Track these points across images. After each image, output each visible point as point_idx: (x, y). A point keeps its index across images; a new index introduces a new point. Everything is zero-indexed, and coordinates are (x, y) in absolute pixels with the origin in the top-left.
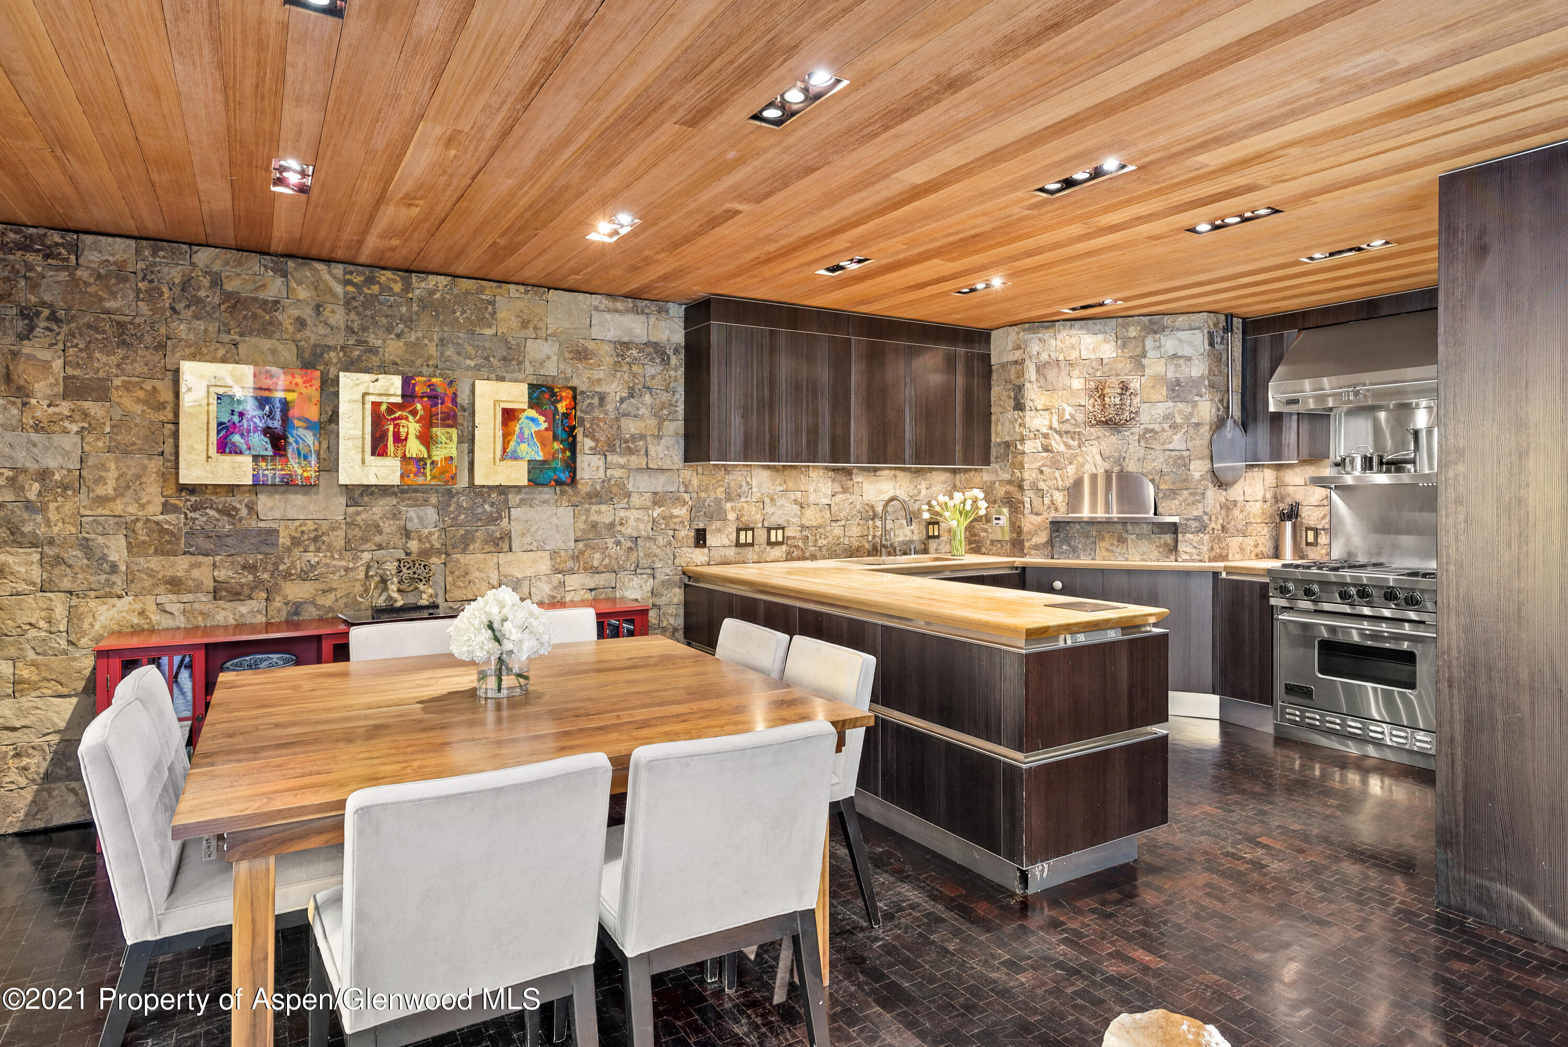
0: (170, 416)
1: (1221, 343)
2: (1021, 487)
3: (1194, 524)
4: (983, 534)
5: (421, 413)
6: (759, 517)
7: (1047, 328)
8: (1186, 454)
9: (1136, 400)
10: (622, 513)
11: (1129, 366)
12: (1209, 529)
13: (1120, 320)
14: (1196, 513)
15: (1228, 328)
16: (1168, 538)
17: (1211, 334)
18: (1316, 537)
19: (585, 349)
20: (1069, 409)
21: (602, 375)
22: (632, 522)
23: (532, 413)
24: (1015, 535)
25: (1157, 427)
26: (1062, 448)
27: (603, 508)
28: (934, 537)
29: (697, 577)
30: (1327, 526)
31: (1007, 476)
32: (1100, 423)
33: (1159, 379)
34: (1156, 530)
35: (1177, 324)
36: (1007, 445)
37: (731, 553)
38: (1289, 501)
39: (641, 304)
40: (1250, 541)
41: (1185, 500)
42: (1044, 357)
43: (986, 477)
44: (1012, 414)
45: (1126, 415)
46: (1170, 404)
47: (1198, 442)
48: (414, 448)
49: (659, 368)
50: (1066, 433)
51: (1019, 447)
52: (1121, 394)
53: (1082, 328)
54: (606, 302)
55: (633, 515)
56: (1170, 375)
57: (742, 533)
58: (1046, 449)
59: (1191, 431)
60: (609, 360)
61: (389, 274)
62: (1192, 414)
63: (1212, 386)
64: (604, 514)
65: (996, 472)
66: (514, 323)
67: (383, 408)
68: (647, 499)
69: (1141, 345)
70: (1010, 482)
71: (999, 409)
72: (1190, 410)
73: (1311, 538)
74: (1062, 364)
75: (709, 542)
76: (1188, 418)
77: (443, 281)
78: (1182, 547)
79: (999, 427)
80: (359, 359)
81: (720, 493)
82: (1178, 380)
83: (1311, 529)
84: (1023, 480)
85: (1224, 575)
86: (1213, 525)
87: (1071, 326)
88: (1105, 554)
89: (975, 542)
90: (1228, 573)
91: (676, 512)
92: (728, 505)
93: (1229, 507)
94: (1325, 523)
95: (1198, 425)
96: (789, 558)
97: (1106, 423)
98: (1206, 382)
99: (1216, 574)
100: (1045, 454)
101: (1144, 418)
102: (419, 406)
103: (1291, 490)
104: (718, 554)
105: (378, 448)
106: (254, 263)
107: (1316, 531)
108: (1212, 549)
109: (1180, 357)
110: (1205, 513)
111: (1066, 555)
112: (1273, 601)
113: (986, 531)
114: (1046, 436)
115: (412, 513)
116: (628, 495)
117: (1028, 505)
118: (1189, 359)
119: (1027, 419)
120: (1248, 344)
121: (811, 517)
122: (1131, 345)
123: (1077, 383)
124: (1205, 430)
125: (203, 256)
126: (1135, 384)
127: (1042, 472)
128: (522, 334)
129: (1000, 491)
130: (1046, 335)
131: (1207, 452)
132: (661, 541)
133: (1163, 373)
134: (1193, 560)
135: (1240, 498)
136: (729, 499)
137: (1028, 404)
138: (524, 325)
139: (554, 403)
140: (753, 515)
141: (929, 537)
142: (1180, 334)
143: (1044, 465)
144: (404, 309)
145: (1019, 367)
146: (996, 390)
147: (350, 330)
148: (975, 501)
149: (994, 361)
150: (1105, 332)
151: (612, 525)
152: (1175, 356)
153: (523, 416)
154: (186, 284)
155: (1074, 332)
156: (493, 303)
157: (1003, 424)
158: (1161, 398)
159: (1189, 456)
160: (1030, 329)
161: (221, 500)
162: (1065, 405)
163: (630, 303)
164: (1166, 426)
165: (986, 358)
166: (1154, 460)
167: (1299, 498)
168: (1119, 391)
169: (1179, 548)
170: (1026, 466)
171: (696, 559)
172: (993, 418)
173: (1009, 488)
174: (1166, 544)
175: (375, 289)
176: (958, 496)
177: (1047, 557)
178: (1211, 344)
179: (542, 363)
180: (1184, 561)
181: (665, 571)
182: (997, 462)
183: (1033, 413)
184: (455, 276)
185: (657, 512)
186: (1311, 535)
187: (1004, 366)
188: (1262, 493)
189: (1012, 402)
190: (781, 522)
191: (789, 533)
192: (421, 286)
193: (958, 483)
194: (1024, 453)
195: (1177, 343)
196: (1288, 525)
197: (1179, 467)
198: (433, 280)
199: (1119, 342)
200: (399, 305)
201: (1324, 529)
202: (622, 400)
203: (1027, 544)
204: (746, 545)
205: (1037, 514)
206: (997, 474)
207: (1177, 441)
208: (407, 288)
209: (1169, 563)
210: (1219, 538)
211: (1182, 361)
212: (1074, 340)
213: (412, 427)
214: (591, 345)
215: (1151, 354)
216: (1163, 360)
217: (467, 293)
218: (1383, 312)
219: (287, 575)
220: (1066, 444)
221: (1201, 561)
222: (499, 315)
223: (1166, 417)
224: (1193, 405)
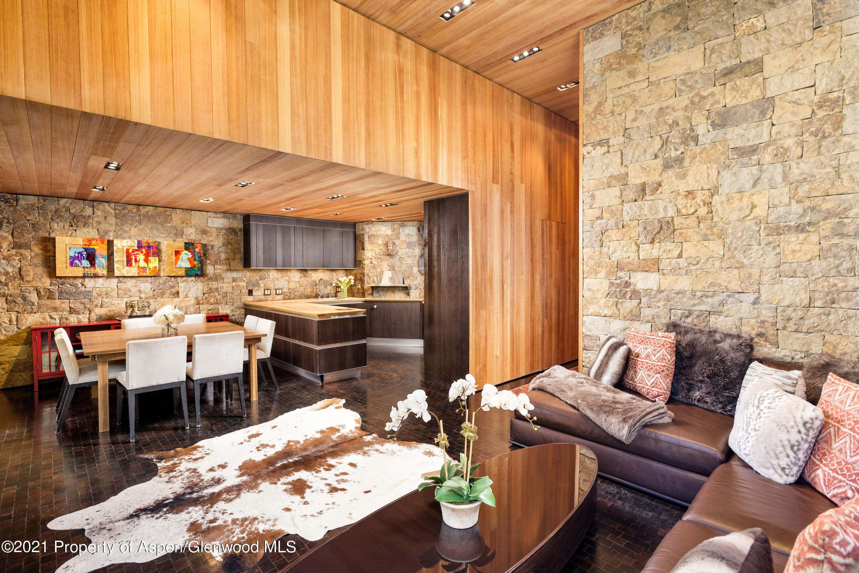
0: (52, 254)
1: (422, 231)
2: (364, 275)
3: (415, 287)
5: (144, 252)
6: (272, 286)
7: (371, 224)
8: (412, 265)
9: (398, 248)
10: (221, 285)
11: (395, 237)
13: (392, 222)
14: (415, 283)
16: (407, 291)
17: (419, 228)
19: (206, 230)
20: (378, 250)
21: (212, 239)
22: (225, 288)
23: (186, 252)
24: (362, 291)
25: (403, 256)
26: (376, 263)
27: (214, 283)
28: (339, 292)
29: (250, 306)
31: (360, 272)
32: (387, 255)
33: (403, 242)
34: (403, 289)
35: (409, 224)
36: (360, 261)
37: (263, 297)
39: (226, 215)
41: (412, 279)
42: (370, 233)
43: (355, 272)
44: (361, 252)
45: (394, 252)
46: (407, 249)
47: (415, 261)
48: (142, 264)
49: (234, 236)
50: (377, 258)
51: (364, 262)
52: (393, 246)
53: (381, 224)
54: (213, 215)
55: (225, 285)
56: (407, 240)
57: (266, 291)
58: (371, 263)
59: (413, 258)
60: (215, 234)
61: (131, 206)
62: (413, 252)
63: (419, 244)
64: (214, 285)
65: (358, 270)
66: (179, 222)
67: (131, 251)
68: (230, 280)
69: (398, 230)
70: (361, 274)
71: (358, 250)
74: (376, 236)
75: (254, 294)
76: (412, 254)
77: (151, 208)
80: (121, 235)
81: (258, 278)
82: (409, 242)
84: (364, 273)
85: (423, 302)
86: (420, 287)
87: (378, 224)
88: (389, 296)
91: (241, 284)
92: (261, 282)
95: (415, 256)
96: (284, 299)
97: (389, 255)
98: (417, 243)
100: (371, 265)
101: (400, 253)
102: (144, 250)
104: (257, 298)
105: (129, 263)
106: (81, 204)
108: (420, 294)
109: (410, 235)
110: (418, 283)
111: (378, 297)
113: (354, 289)
114: (371, 259)
115: (142, 285)
116: (223, 279)
117: (366, 281)
118: (412, 235)
119: (366, 253)
121: (292, 285)
122: (396, 230)
123: (380, 242)
124: (417, 258)
125: (63, 202)
126: (397, 243)
127: (370, 270)
128: (182, 225)
129: (358, 276)
130: (371, 226)
131: (417, 264)
132: (236, 294)
133: (405, 240)
134: (414, 298)
136: (261, 279)
137: (366, 248)
138: (183, 222)
139: (194, 249)
140: (271, 285)
141: (336, 292)
142: (409, 227)
143: (371, 268)
144: (137, 218)
145: (364, 236)
146: (357, 243)
147: (116, 224)
148: (350, 280)
149: (357, 233)
150: (388, 226)
151: (217, 288)
152: (408, 234)
153: (183, 253)
154: (56, 211)
156: (171, 215)
157: (359, 255)
158: (405, 247)
161: (71, 281)
162: (376, 249)
163: (222, 215)
164: (406, 256)
165: (354, 232)
166: (403, 267)
169: (410, 294)
170: (365, 268)
171: (249, 299)
172: (357, 252)
174: (406, 293)
175: (126, 211)
176: (345, 278)
177: (371, 297)
178: (419, 231)
179: (190, 235)
180: (412, 298)
181: (238, 304)
182: (358, 267)
183: (367, 251)
184: (156, 207)
185: (234, 284)
187: (359, 235)
189: (361, 248)
190: (281, 287)
191: (283, 291)
192: (143, 210)
194: (365, 264)
195: (409, 230)
197: (410, 269)
198: (148, 208)
199: (392, 229)
200: (135, 216)
202: (220, 247)
203: (366, 294)
204: (268, 295)
205: (369, 284)
207: (409, 261)
208: (139, 210)
209: (408, 299)
210: (422, 291)
212: (379, 228)
213: (141, 257)
214: (208, 229)
215: (401, 233)
216: (405, 236)
217: (161, 212)
219: (96, 306)
220: (377, 261)
221: (417, 298)
222: (173, 219)
223: (406, 253)
224: (414, 250)
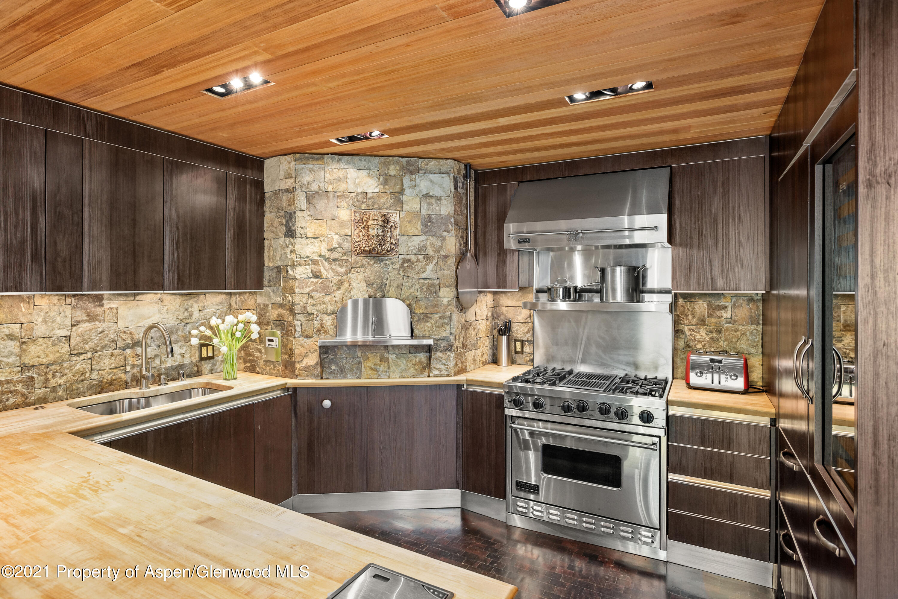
1: (462, 188)
2: (292, 311)
3: (443, 344)
4: (257, 354)
7: (317, 159)
8: (436, 282)
9: (396, 233)
11: (390, 202)
12: (454, 348)
13: (382, 159)
14: (444, 334)
15: (466, 177)
16: (422, 357)
17: (455, 179)
18: (522, 347)
20: (336, 239)
24: (287, 356)
25: (413, 258)
26: (330, 274)
28: (208, 358)
30: (530, 339)
31: (278, 300)
32: (364, 252)
33: (414, 214)
34: (412, 350)
35: (429, 167)
36: (279, 269)
38: (502, 318)
40: (479, 352)
41: (436, 322)
42: (314, 187)
43: (260, 300)
44: (283, 240)
45: (387, 246)
46: (424, 238)
47: (446, 272)
50: (335, 260)
51: (290, 272)
52: (383, 226)
53: (348, 162)
56: (424, 212)
58: (316, 275)
59: (441, 262)
62: (441, 247)
63: (456, 224)
65: (269, 295)
69: (399, 182)
70: (281, 306)
71: (272, 235)
72: (440, 244)
73: (519, 348)
74: (331, 195)
76: (438, 250)
78: (434, 364)
79: (272, 253)
82: (430, 217)
83: (519, 341)
84: (294, 304)
85: (465, 387)
86: (457, 344)
87: (339, 161)
88: (370, 372)
89: (250, 361)
90: (468, 385)
93: (466, 326)
94: (528, 336)
95: (446, 257)
97: (370, 252)
98: (452, 220)
99: (459, 386)
100: (315, 280)
101: (402, 249)
103: (504, 309)
107: (522, 342)
108: (456, 364)
109: (432, 197)
110: (451, 334)
111: (334, 375)
112: (507, 412)
113: (259, 351)
114: (315, 262)
117: (298, 329)
118: (439, 199)
119: (298, 246)
120: (480, 191)
121: (38, 353)
122: (392, 182)
123: (345, 214)
124: (451, 262)
126: (395, 218)
127: (312, 297)
129: (273, 314)
130: (316, 166)
131: (453, 280)
133: (418, 210)
134: (441, 375)
135: (473, 318)
137: (299, 231)
141: (202, 359)
142: (431, 176)
143: (313, 290)
145: (290, 196)
146: (269, 217)
148: (247, 324)
149: (267, 189)
150: (368, 169)
152: (427, 196)
155: (341, 165)
157: (275, 250)
158: (416, 232)
159: (439, 284)
160: (300, 159)
162: (333, 234)
164: (421, 257)
165: (259, 185)
166: (411, 288)
167: (510, 316)
168: (381, 223)
169: (432, 366)
170: (297, 290)
172: (266, 243)
173: (280, 311)
174: (420, 362)
176: (230, 319)
177: (316, 377)
178: (456, 188)
180: (435, 376)
182: (270, 286)
183: (304, 241)
186: (519, 345)
187: (276, 193)
188: (485, 313)
189: (283, 229)
193: (233, 304)
194: (295, 278)
195: (429, 183)
196: (504, 338)
197: (431, 293)
199: (382, 179)
201: (528, 341)
203: (298, 366)
205: (307, 337)
206: (270, 298)
207: (430, 271)
209: (423, 379)
210: (461, 354)
211: (433, 201)
212: (341, 174)
215: (408, 192)
216: (418, 199)
218: (583, 172)
220: (333, 270)
221: (448, 375)
223: (421, 249)
224: (443, 239)
